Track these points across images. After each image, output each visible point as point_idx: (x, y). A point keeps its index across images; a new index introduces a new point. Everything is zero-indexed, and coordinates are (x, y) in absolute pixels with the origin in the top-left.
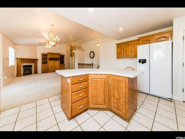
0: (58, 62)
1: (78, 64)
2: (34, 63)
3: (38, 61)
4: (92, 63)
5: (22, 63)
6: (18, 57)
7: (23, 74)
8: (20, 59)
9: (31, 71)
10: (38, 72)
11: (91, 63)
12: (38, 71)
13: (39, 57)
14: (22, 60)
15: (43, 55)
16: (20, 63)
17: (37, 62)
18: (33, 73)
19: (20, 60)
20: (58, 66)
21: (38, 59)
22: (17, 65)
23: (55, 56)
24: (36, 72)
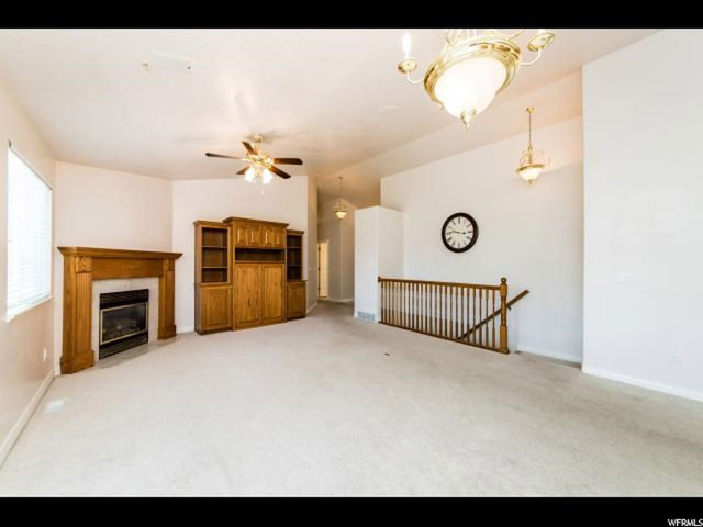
0: (279, 270)
1: (380, 280)
2: (160, 276)
3: (178, 264)
4: (504, 281)
5: (95, 279)
6: (74, 242)
7: (101, 347)
8: (82, 253)
9: (142, 324)
10: (178, 331)
11: (498, 283)
12: (176, 323)
13: (185, 244)
14: (94, 258)
15: (204, 230)
16: (85, 277)
17: (172, 269)
18: (156, 336)
19: (87, 263)
20: (280, 291)
21: (178, 255)
22: (67, 292)
23: (262, 239)
24: (169, 331)
